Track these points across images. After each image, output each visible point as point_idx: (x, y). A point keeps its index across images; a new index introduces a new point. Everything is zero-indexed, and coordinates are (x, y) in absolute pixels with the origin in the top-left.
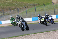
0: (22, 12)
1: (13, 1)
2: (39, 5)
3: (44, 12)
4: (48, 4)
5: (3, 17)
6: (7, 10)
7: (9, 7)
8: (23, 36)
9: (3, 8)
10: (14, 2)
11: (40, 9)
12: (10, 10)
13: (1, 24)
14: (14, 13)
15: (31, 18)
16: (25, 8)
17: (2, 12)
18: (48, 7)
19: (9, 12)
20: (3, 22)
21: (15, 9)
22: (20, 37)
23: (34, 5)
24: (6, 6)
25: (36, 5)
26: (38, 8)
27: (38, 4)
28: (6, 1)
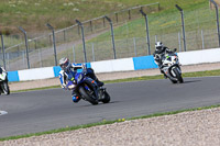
0: (95, 36)
2: (160, 9)
4: (193, 7)
5: (24, 55)
6: (40, 28)
7: (47, 16)
9: (25, 22)
12: (51, 28)
13: (18, 81)
14: (65, 40)
15: (131, 59)
16: (109, 20)
17: (21, 35)
18: (193, 20)
21: (69, 24)
22: (89, 129)
23: (141, 11)
24: (34, 15)
25: (151, 9)
26: (156, 23)
27: (157, 8)
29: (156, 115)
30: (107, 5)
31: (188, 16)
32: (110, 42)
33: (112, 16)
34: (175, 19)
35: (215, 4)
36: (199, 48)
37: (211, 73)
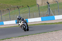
2: (23, 7)
3: (28, 14)
4: (32, 6)
11: (24, 11)
16: (9, 10)
22: (3, 40)
23: (18, 7)
25: (20, 7)
26: (22, 10)
27: (22, 6)
29: (22, 36)
30: (8, 6)
31: (31, 9)
32: (9, 16)
33: (9, 9)
34: (27, 9)
36: (34, 17)
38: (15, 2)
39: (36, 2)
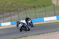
0: (22, 14)
1: (12, 3)
2: (39, 6)
3: (44, 13)
4: (48, 5)
5: (3, 19)
6: (7, 12)
7: (9, 9)
8: (23, 38)
9: (3, 10)
10: (14, 4)
11: (40, 11)
12: (10, 12)
13: (1, 26)
14: (14, 15)
17: (2, 14)
18: (48, 9)
19: (8, 14)
20: (3, 24)
21: (15, 11)
23: (34, 7)
24: (5, 8)
25: (36, 6)
26: (38, 10)
28: (6, 3)
32: (26, 15)
33: (26, 8)
34: (43, 9)
35: (54, 5)
37: (53, 23)
38: (32, 2)
39: (51, 2)
